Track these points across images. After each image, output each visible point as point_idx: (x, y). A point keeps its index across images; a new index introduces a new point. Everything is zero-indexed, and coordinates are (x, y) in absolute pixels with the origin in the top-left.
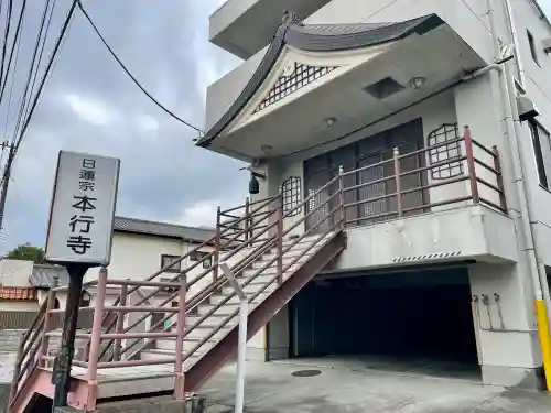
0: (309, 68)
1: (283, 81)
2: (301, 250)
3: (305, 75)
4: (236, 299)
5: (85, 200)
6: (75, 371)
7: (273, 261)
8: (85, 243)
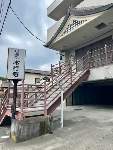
0: (78, 21)
1: (70, 26)
2: (77, 75)
3: (77, 23)
4: (60, 89)
5: (17, 62)
6: (17, 109)
7: (69, 79)
8: (18, 74)
